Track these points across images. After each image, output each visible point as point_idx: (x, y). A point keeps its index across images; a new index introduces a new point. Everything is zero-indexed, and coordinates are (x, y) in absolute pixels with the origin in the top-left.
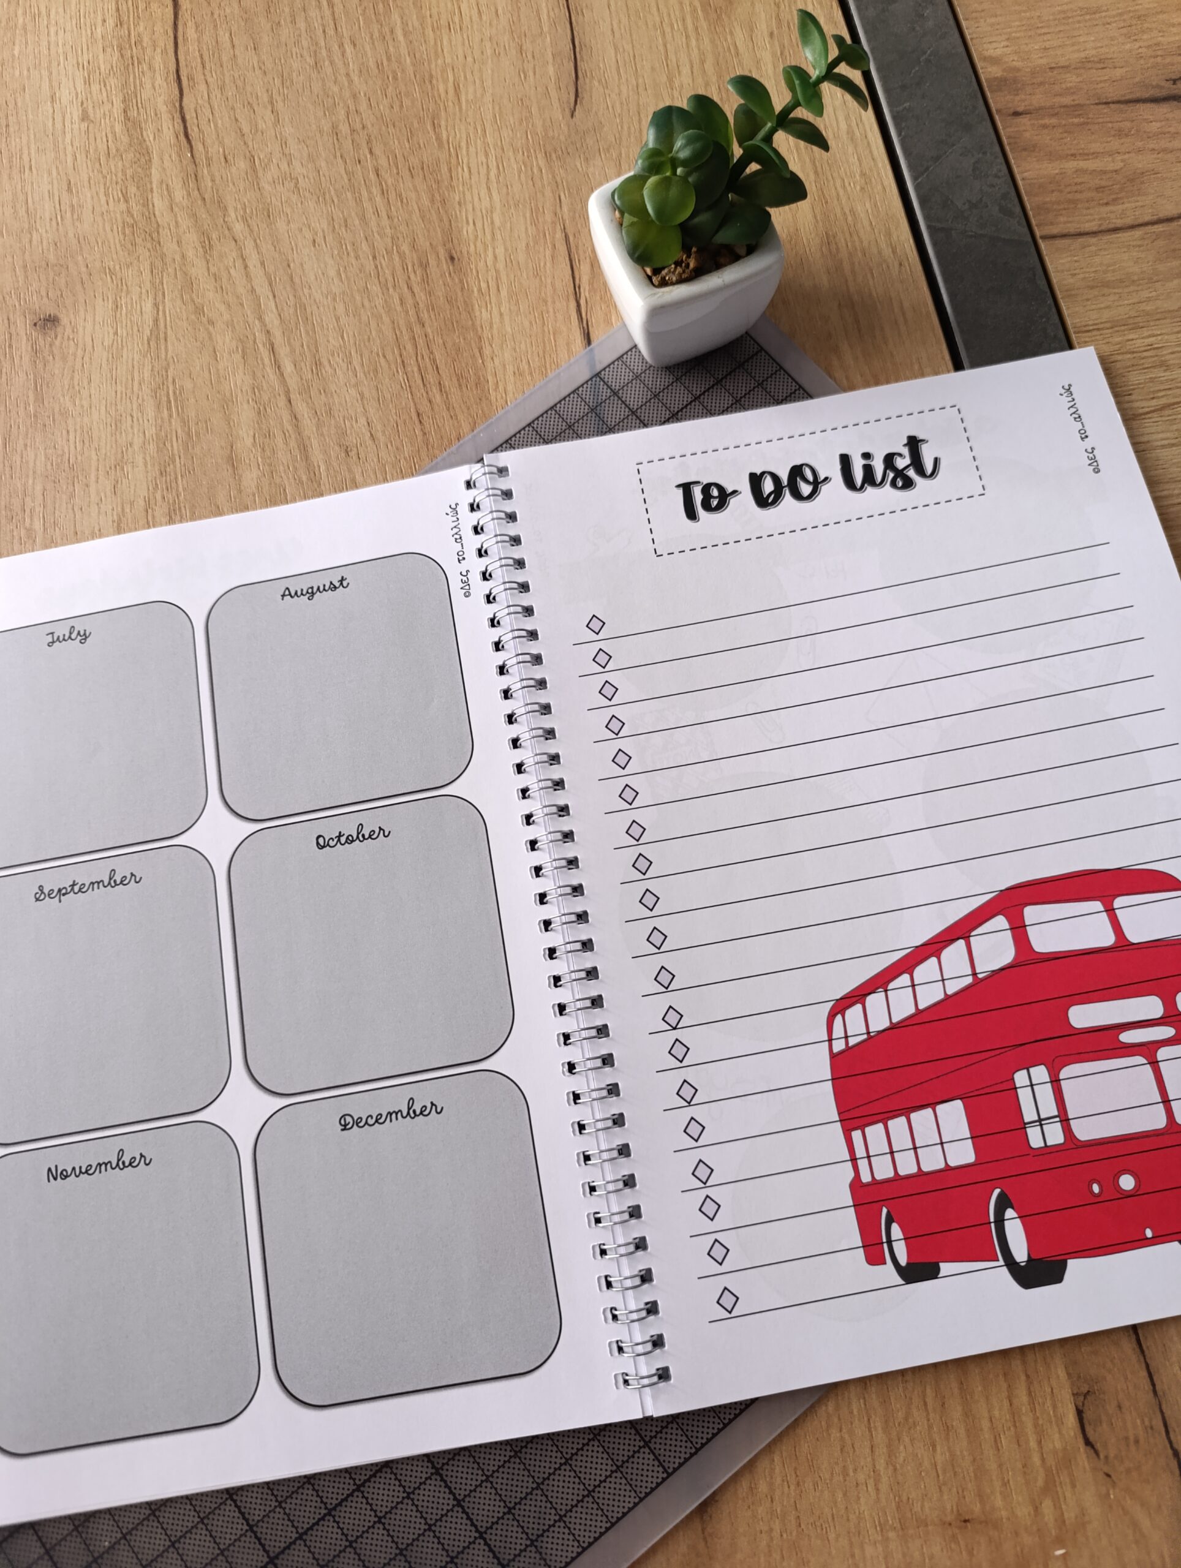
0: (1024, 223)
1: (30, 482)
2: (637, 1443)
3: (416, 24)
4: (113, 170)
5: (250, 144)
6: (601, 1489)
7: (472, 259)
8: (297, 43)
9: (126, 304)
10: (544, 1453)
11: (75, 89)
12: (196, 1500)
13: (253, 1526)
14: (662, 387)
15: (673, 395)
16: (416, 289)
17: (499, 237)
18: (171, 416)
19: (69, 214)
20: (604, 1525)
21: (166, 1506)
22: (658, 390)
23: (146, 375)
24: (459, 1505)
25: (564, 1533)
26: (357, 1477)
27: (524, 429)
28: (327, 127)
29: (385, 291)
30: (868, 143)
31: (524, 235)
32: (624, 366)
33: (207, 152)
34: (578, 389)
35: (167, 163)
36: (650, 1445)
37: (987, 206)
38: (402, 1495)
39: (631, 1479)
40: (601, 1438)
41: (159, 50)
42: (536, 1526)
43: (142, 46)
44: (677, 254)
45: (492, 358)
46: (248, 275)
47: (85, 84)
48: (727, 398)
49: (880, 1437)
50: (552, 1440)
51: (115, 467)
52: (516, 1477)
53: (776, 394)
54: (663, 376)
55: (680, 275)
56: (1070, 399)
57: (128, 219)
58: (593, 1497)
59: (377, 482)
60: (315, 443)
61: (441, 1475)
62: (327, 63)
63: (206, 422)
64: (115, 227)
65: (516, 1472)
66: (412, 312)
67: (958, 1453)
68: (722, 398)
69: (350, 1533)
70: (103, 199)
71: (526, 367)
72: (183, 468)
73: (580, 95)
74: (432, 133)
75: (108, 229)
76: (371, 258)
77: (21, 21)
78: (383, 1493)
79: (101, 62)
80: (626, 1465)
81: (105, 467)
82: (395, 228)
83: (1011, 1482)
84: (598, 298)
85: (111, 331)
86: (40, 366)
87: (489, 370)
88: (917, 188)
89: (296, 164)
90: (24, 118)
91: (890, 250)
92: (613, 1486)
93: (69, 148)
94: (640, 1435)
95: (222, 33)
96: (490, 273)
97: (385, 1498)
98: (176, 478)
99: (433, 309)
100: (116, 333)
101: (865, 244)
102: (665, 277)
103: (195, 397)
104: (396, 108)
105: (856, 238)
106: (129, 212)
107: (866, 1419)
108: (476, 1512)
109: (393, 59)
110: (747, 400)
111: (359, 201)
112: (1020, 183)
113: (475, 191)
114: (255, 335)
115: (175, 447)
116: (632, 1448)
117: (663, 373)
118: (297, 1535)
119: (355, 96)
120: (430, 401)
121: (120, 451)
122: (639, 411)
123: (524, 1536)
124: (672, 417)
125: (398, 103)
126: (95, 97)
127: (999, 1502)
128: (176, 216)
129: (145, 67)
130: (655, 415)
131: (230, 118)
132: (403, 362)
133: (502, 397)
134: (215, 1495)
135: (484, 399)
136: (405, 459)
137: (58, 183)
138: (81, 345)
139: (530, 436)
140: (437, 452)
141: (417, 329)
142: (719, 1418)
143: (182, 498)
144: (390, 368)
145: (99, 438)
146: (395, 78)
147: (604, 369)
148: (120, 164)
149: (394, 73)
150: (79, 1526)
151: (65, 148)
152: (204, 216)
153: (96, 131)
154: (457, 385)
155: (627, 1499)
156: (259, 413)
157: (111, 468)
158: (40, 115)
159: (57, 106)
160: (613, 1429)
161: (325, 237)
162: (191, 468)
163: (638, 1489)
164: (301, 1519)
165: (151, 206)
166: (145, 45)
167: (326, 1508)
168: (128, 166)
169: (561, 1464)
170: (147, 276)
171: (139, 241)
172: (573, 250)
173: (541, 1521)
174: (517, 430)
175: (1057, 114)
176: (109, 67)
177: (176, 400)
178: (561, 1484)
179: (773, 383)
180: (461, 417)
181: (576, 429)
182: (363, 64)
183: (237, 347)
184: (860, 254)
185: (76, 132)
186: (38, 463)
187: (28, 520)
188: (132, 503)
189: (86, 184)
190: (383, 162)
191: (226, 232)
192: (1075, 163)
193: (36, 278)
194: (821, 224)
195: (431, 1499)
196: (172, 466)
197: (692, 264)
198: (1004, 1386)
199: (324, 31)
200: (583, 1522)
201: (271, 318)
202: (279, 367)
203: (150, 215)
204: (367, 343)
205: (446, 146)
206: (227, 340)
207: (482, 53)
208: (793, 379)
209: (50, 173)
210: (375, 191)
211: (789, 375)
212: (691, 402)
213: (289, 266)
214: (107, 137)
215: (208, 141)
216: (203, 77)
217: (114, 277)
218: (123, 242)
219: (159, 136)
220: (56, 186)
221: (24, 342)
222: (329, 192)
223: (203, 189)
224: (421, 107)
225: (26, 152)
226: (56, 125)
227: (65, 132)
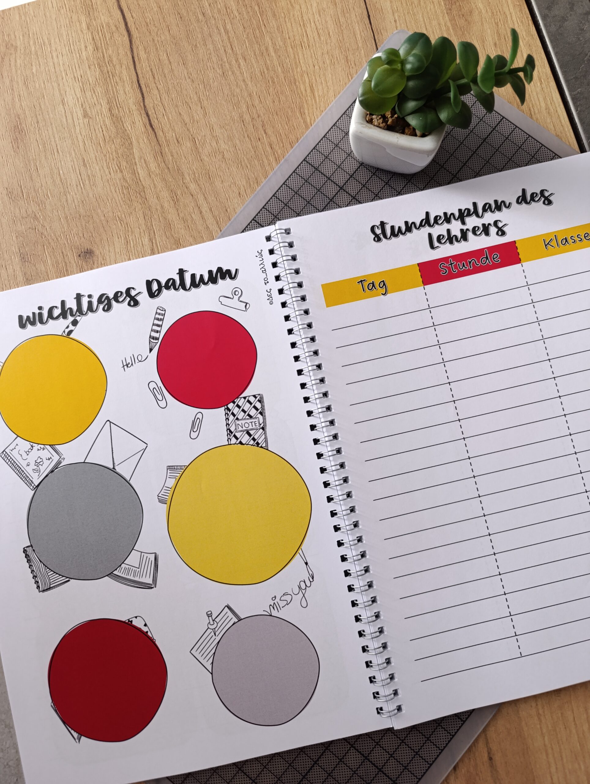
3: (281, 43)
4: (110, 150)
5: (191, 130)
8: (209, 59)
9: (132, 240)
11: (76, 95)
19: (87, 182)
28: (236, 116)
30: (558, 115)
33: (166, 137)
41: (124, 67)
43: (113, 64)
46: (203, 218)
47: (81, 90)
57: (124, 184)
62: (230, 73)
64: (118, 190)
70: (107, 172)
74: (300, 119)
75: (113, 190)
77: (33, 49)
79: (89, 76)
89: (221, 142)
90: (48, 117)
93: (79, 136)
95: (161, 54)
104: (277, 103)
106: (124, 179)
109: (270, 69)
119: (250, 95)
125: (277, 99)
126: (89, 101)
128: (153, 181)
129: (117, 79)
131: (176, 112)
137: (77, 161)
146: (273, 82)
148: (113, 146)
149: (272, 77)
151: (77, 137)
152: (170, 180)
153: (95, 124)
158: (57, 114)
159: (66, 107)
165: (137, 174)
166: (115, 64)
168: (118, 147)
170: (142, 221)
171: (133, 198)
176: (95, 79)
182: (252, 73)
185: (82, 125)
189: (94, 160)
190: (273, 139)
191: (186, 189)
193: (75, 225)
199: (225, 50)
203: (138, 181)
207: (324, 62)
209: (70, 154)
210: (272, 159)
213: (227, 211)
214: (102, 128)
215: (165, 129)
216: (155, 85)
217: (122, 222)
218: (124, 199)
219: (134, 127)
220: (76, 163)
221: (75, 267)
222: (244, 161)
223: (167, 162)
224: (291, 101)
225: (53, 140)
226: (69, 121)
227: (75, 126)
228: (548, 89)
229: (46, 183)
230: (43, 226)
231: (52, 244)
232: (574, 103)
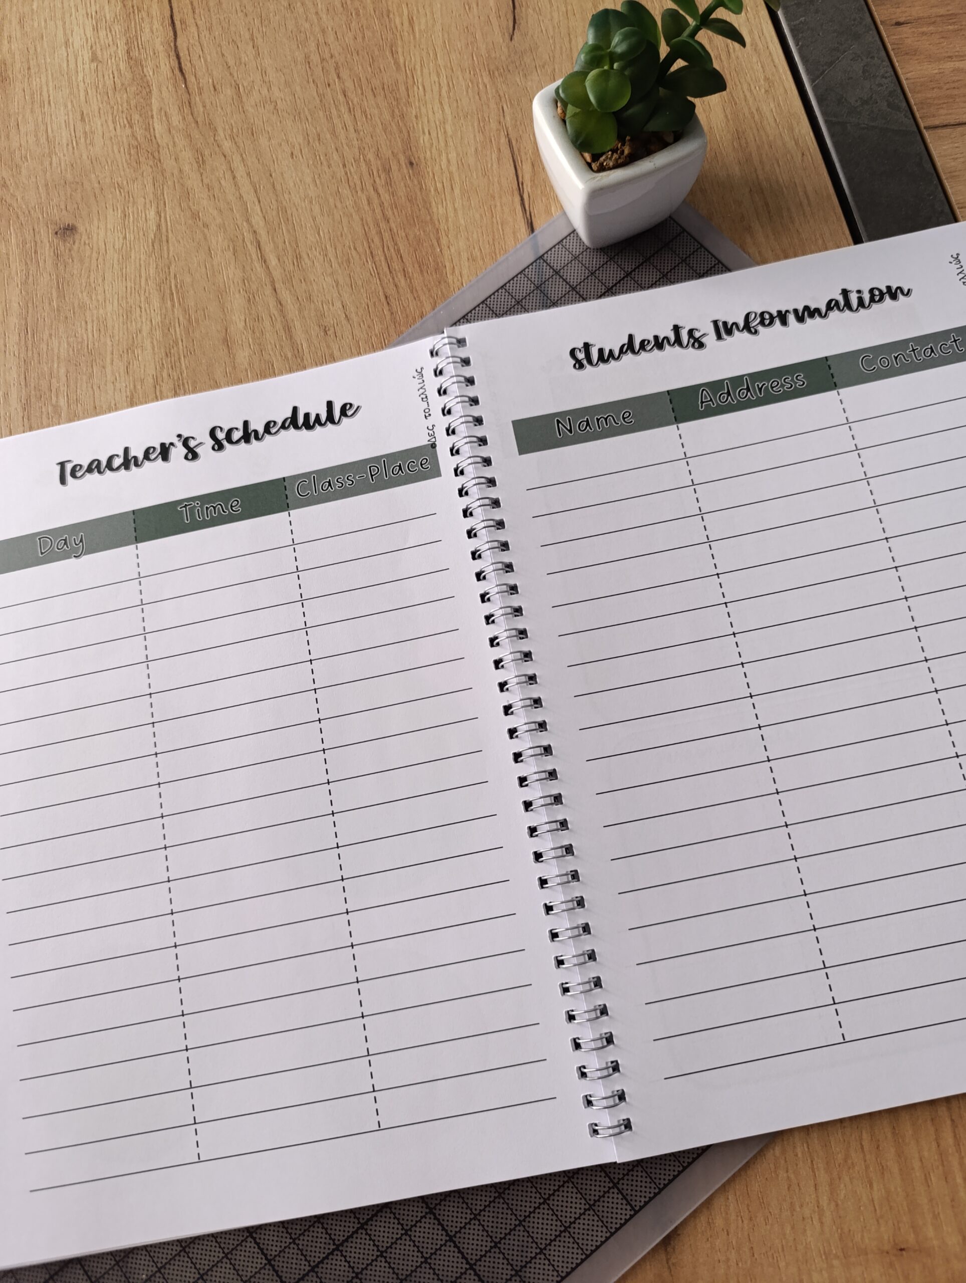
0: (910, 116)
1: (56, 366)
2: (607, 1185)
4: (119, 101)
5: (235, 74)
6: (576, 1226)
7: (429, 163)
9: (133, 213)
10: (524, 1194)
11: (85, 35)
12: (221, 1238)
13: (271, 1260)
14: (598, 266)
15: (608, 272)
16: (381, 191)
17: (451, 144)
18: (173, 306)
19: (82, 140)
20: (580, 1257)
21: (195, 1244)
22: (594, 269)
23: (151, 273)
24: (451, 1240)
25: (544, 1264)
26: (361, 1216)
27: (478, 306)
28: (300, 57)
29: (354, 194)
30: (770, 53)
31: (473, 141)
32: (564, 249)
33: (199, 83)
34: (524, 270)
35: (165, 94)
36: (618, 1186)
37: (877, 103)
38: (400, 1232)
39: (603, 1217)
40: (575, 1181)
42: (519, 1258)
44: (614, 143)
45: (449, 247)
46: (236, 185)
47: (94, 29)
48: (655, 273)
49: (823, 1177)
50: (532, 1182)
51: (128, 351)
52: (500, 1216)
53: (698, 268)
54: (598, 257)
55: (616, 160)
56: (958, 266)
57: (133, 142)
58: (569, 1233)
59: (352, 355)
60: (298, 324)
61: (434, 1214)
63: (204, 310)
64: (122, 149)
65: (500, 1211)
66: (378, 210)
67: (893, 1189)
68: (651, 273)
69: (356, 1265)
70: (111, 126)
71: (478, 254)
72: (185, 350)
73: (517, 21)
74: (390, 58)
75: (116, 151)
76: (341, 166)
78: (385, 1232)
79: (107, 11)
80: (597, 1203)
81: (119, 351)
82: (362, 140)
83: (941, 1216)
84: (539, 192)
85: (121, 236)
86: (61, 267)
87: (446, 257)
88: (814, 89)
89: (275, 89)
90: (43, 61)
91: (793, 143)
92: (586, 1222)
93: (81, 84)
94: (609, 1178)
96: (444, 175)
97: (386, 1235)
98: (179, 359)
99: (396, 207)
100: (125, 238)
101: (771, 138)
102: (603, 163)
103: (194, 289)
104: (359, 39)
105: (762, 133)
106: (133, 135)
107: (809, 1161)
108: (466, 1246)
110: (673, 274)
111: (329, 118)
112: (904, 82)
113: (429, 106)
114: (243, 235)
115: (178, 333)
116: (602, 1189)
117: (599, 254)
118: (310, 1268)
119: (323, 31)
120: (396, 286)
121: (131, 337)
122: (578, 287)
123: (509, 1267)
124: (607, 291)
125: (361, 35)
126: (102, 42)
127: (930, 1232)
128: (173, 138)
129: (144, 14)
130: (592, 290)
131: (217, 53)
132: (371, 253)
133: (458, 280)
134: (237, 1233)
135: (442, 282)
136: (376, 335)
137: (73, 114)
138: (95, 249)
139: (484, 312)
140: (403, 328)
141: (383, 225)
142: (679, 1162)
143: (185, 375)
144: (360, 258)
145: (113, 327)
146: (358, 14)
147: (547, 252)
148: (125, 96)
150: (119, 1261)
151: (78, 85)
152: (197, 137)
153: (104, 69)
154: (419, 271)
155: (599, 1234)
156: (249, 300)
157: (123, 352)
158: (56, 58)
159: (70, 50)
160: (585, 1172)
161: (301, 150)
162: (192, 349)
163: (609, 1225)
164: (313, 1254)
165: (152, 129)
167: (334, 1244)
168: (131, 97)
169: (540, 1204)
170: (150, 188)
171: (142, 159)
172: (516, 152)
173: (524, 1254)
174: (472, 307)
175: (934, 23)
176: (113, 15)
177: (177, 293)
178: (540, 1221)
179: (695, 259)
180: (423, 298)
181: (523, 304)
183: (229, 246)
184: (766, 146)
185: (87, 71)
186: (62, 351)
187: (54, 399)
188: (142, 381)
189: (97, 114)
190: (349, 84)
191: (217, 149)
192: (953, 63)
193: (57, 195)
194: (731, 122)
195: (426, 1235)
196: (175, 348)
197: (626, 152)
198: (932, 1130)
200: (561, 1254)
201: (257, 220)
202: (265, 262)
203: (151, 138)
204: (340, 238)
205: (404, 69)
206: (220, 240)
208: (712, 255)
209: (66, 106)
210: (344, 109)
211: (709, 252)
212: (624, 278)
213: (271, 175)
214: (113, 74)
215: (199, 73)
216: (193, 21)
217: (122, 191)
218: (129, 161)
219: (158, 72)
220: (71, 116)
221: (47, 248)
222: (304, 112)
223: (196, 114)
224: (380, 37)
225: (46, 89)
226: (70, 66)
227: (77, 72)
228: (757, 19)
229: (27, 141)
230: (13, 196)
231: (22, 218)
232: (794, 36)
